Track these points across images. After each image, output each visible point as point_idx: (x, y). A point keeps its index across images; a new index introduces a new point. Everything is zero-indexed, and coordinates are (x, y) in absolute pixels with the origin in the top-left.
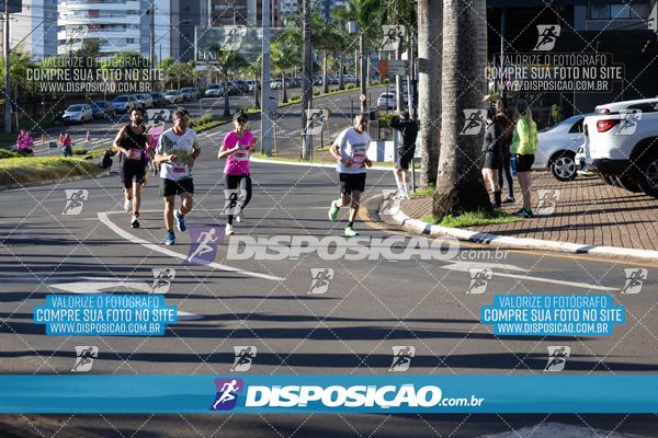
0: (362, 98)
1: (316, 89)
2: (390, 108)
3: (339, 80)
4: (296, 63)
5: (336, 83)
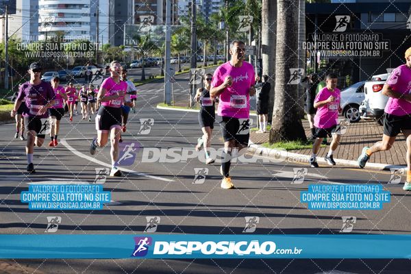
1: (199, 64)
3: (213, 58)
4: (187, 47)
5: (211, 60)
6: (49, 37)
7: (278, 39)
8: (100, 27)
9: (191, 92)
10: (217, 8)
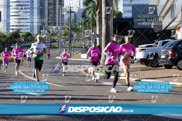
0: (83, 43)
1: (72, 41)
2: (90, 46)
3: (78, 39)
4: (68, 35)
5: (77, 40)
6: (14, 31)
7: (103, 32)
8: (34, 27)
9: (69, 52)
10: (79, 20)
